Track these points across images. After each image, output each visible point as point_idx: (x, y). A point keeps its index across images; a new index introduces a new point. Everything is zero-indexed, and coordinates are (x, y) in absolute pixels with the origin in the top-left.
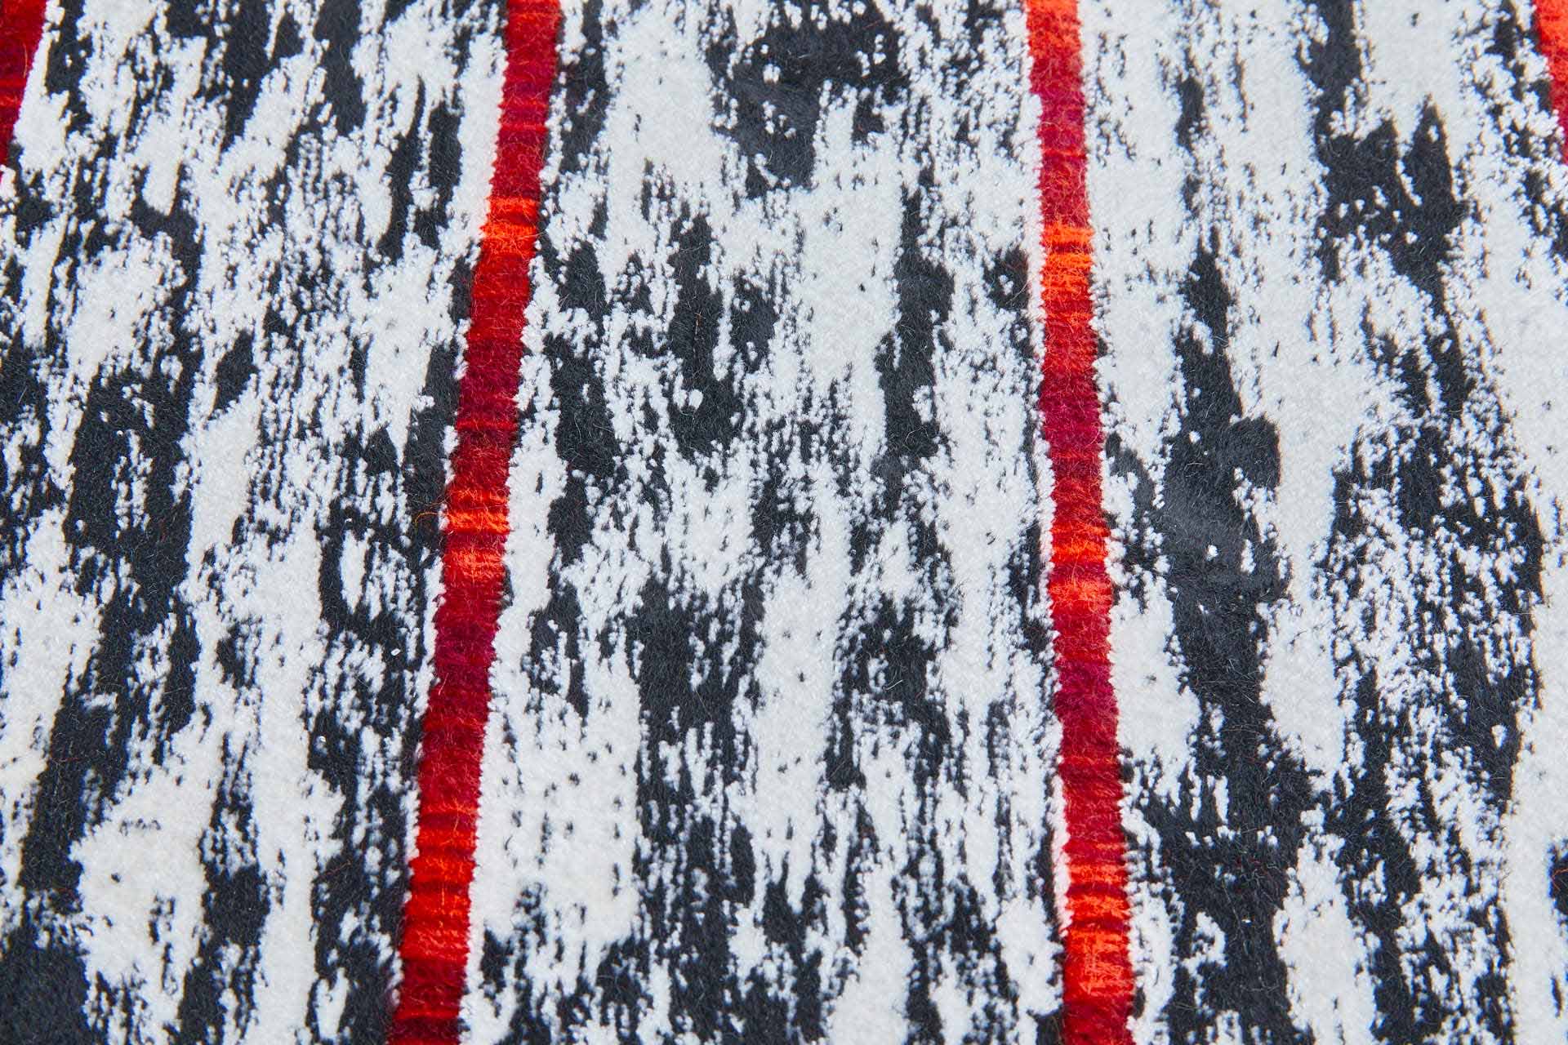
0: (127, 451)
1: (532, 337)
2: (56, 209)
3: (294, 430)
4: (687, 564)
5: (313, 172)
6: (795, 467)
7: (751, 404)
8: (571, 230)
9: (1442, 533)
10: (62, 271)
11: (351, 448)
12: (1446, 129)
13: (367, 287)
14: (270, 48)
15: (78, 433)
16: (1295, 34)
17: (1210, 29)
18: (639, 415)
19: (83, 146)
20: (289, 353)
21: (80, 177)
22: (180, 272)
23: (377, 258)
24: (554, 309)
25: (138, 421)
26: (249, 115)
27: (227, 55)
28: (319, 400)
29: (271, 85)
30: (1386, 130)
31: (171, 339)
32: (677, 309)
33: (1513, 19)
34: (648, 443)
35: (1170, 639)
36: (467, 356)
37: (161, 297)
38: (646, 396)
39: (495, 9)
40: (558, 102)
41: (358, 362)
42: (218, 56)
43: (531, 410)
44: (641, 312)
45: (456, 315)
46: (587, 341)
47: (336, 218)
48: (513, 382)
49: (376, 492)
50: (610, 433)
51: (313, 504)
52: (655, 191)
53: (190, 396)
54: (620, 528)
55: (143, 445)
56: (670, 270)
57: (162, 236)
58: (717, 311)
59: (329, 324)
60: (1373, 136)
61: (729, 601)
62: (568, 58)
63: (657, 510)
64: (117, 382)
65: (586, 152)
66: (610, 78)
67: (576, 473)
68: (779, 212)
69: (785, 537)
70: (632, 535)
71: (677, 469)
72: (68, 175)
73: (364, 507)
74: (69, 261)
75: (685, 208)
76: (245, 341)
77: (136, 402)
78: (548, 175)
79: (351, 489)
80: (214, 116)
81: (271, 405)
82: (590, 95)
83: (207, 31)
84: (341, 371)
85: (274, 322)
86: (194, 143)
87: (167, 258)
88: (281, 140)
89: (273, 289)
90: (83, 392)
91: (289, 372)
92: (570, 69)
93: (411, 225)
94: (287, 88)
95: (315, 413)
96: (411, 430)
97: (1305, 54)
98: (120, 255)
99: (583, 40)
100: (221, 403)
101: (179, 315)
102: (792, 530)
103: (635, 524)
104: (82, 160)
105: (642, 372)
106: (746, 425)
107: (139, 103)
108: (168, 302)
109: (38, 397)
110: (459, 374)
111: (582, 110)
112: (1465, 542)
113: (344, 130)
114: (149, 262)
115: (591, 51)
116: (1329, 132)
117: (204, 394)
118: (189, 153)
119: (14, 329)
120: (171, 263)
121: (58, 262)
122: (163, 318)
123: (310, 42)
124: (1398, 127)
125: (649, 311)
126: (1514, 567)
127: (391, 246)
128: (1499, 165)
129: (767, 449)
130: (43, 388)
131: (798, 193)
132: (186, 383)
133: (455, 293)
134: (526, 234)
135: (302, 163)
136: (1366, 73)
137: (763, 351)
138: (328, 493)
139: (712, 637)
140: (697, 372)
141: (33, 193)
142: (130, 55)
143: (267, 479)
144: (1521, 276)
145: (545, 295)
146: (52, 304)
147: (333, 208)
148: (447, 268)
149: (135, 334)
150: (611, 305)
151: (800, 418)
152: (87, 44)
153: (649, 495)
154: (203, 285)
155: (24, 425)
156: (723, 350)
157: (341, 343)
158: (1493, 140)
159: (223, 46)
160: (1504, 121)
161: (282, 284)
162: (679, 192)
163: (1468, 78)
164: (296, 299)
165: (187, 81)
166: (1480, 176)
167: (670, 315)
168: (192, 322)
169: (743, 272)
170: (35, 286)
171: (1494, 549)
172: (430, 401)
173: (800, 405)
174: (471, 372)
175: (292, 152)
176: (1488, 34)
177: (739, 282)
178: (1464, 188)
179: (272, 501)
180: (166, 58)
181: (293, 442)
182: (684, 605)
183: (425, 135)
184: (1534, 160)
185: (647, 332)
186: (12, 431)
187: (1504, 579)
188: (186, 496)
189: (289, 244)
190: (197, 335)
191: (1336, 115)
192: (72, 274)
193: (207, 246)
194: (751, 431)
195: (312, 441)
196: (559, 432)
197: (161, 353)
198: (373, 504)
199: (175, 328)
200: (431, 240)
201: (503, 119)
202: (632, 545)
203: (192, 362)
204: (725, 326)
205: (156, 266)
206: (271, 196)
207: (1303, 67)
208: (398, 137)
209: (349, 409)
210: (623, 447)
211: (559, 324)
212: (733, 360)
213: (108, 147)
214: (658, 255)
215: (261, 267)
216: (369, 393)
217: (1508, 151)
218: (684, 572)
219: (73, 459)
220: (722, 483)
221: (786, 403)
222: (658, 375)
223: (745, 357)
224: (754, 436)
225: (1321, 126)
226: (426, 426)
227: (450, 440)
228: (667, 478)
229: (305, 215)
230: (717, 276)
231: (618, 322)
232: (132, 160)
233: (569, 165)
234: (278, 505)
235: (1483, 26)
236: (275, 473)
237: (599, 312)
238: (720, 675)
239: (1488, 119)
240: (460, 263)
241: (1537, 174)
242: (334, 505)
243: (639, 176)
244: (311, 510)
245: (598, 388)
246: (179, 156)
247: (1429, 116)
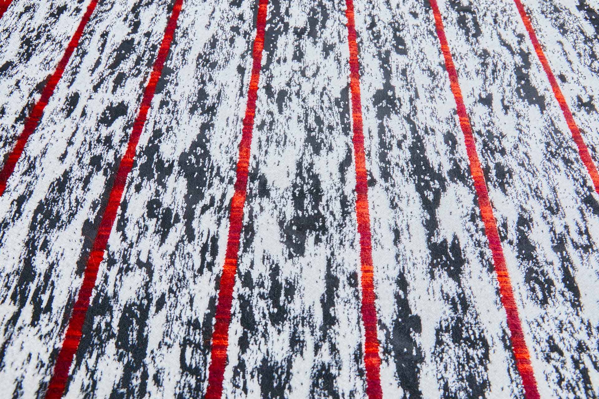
0: (133, 324)
1: (235, 295)
2: (117, 261)
3: (175, 318)
4: (273, 354)
5: (182, 252)
6: (300, 328)
7: (289, 312)
8: (245, 267)
9: (463, 344)
10: (118, 277)
11: (189, 323)
12: (460, 240)
13: (194, 282)
14: (172, 221)
15: (120, 319)
16: (422, 217)
17: (401, 216)
18: (261, 315)
19: (125, 245)
20: (174, 298)
21: (124, 253)
23: (197, 274)
24: (241, 287)
26: (166, 238)
27: (162, 223)
28: (181, 311)
29: (172, 230)
30: (445, 241)
31: (145, 295)
32: (271, 287)
33: (475, 213)
34: (263, 322)
35: (395, 373)
36: (219, 299)
37: (143, 284)
38: (263, 310)
39: (227, 212)
40: (242, 235)
41: (191, 301)
42: (159, 223)
43: (234, 313)
44: (262, 288)
45: (216, 289)
46: (249, 295)
47: (187, 264)
48: (230, 306)
49: (195, 335)
50: (254, 319)
51: (179, 338)
52: (266, 257)
53: (149, 309)
54: (256, 344)
55: (137, 322)
56: (269, 277)
57: (144, 268)
58: (281, 288)
59: (184, 291)
60: (442, 242)
61: (284, 363)
62: (245, 224)
63: (266, 340)
64: (131, 306)
65: (249, 248)
66: (255, 229)
67: (245, 330)
68: (296, 263)
69: (298, 347)
70: (259, 346)
71: (271, 329)
72: (121, 252)
73: (192, 339)
74: (120, 274)
75: (273, 261)
76: (163, 295)
77: (135, 311)
78: (239, 253)
79: (189, 334)
80: (158, 238)
81: (169, 312)
82: (250, 233)
83: (157, 217)
84: (187, 303)
85: (171, 290)
86: (152, 245)
87: (145, 274)
88: (174, 244)
89: (171, 282)
90: (122, 308)
91: (174, 303)
92: (245, 227)
93: (206, 266)
94: (176, 231)
95: (180, 314)
96: (204, 318)
97: (424, 222)
98: (133, 273)
99: (249, 219)
100: (157, 311)
101: (147, 288)
102: (300, 345)
103: (260, 343)
104: (125, 249)
105: (262, 303)
106: (288, 317)
107: (139, 234)
108: (145, 285)
109: (110, 309)
110: (217, 304)
111: (248, 237)
112: (469, 347)
113: (190, 242)
114: (140, 275)
115: (251, 222)
116: (431, 242)
117: (153, 309)
118: (151, 247)
119: (105, 292)
120: (146, 275)
121: (117, 275)
122: (143, 289)
123: (182, 220)
124: (448, 240)
125: (264, 288)
126: (482, 353)
127: (201, 271)
128: (473, 249)
129: (293, 323)
130: (112, 307)
131: (301, 258)
132: (148, 306)
133: (216, 283)
134: (234, 268)
135: (179, 250)
136: (439, 227)
137: (292, 298)
138: (183, 335)
139: (279, 373)
140: (276, 304)
141: (112, 257)
142: (138, 222)
143: (168, 331)
144: (480, 278)
145: (238, 283)
146: (115, 285)
147: (186, 261)
148: (214, 277)
150: (255, 287)
151: (301, 316)
152: (127, 219)
153: (263, 336)
154: (153, 281)
155: (107, 317)
156: (282, 298)
157: (187, 296)
158: (471, 243)
159: (161, 220)
160: (474, 238)
161: (173, 281)
162: (272, 258)
163: (464, 228)
164: (176, 284)
165: (151, 229)
166: (468, 252)
167: (269, 289)
168: (150, 290)
169: (287, 278)
170: (111, 281)
171: (477, 349)
172: (209, 311)
173: (301, 312)
174: (219, 304)
175: (177, 247)
176: (469, 216)
177: (286, 280)
178: (465, 255)
179: (169, 337)
180: (147, 223)
181: (174, 322)
182: (272, 364)
183: (210, 243)
184: (482, 248)
185: (264, 293)
186: (103, 318)
187: (480, 357)
188: (147, 336)
189: (175, 271)
190: (151, 293)
191: (432, 237)
192: (121, 278)
193: (155, 271)
194: (289, 319)
195: (179, 321)
196: (241, 319)
197: (142, 299)
198: (194, 338)
199: (146, 292)
200: (210, 270)
201: (229, 239)
202: (259, 349)
203: (150, 301)
204: (283, 292)
205: (142, 276)
206: (171, 258)
207: (424, 225)
208: (203, 244)
209: (189, 313)
210: (257, 323)
211: (242, 291)
212: (285, 301)
213: (131, 246)
214: (267, 274)
215: (168, 276)
216: (194, 309)
217: (475, 246)
218: (272, 356)
219: (119, 326)
220: (282, 332)
221: (298, 312)
222: (266, 304)
223: (288, 300)
224: (290, 320)
225: (429, 240)
226: (208, 317)
227: (214, 321)
228: (268, 331)
229: (180, 263)
230: (281, 279)
231: (256, 291)
232: (137, 249)
233: (245, 251)
234: (170, 338)
235: (468, 215)
236: (170, 330)
237: (252, 288)
238: (281, 383)
239: (470, 238)
240: (218, 275)
241: (483, 252)
242: (184, 338)
243: (262, 253)
244: (178, 340)
245: (251, 308)
246: (149, 248)
247: (455, 237)
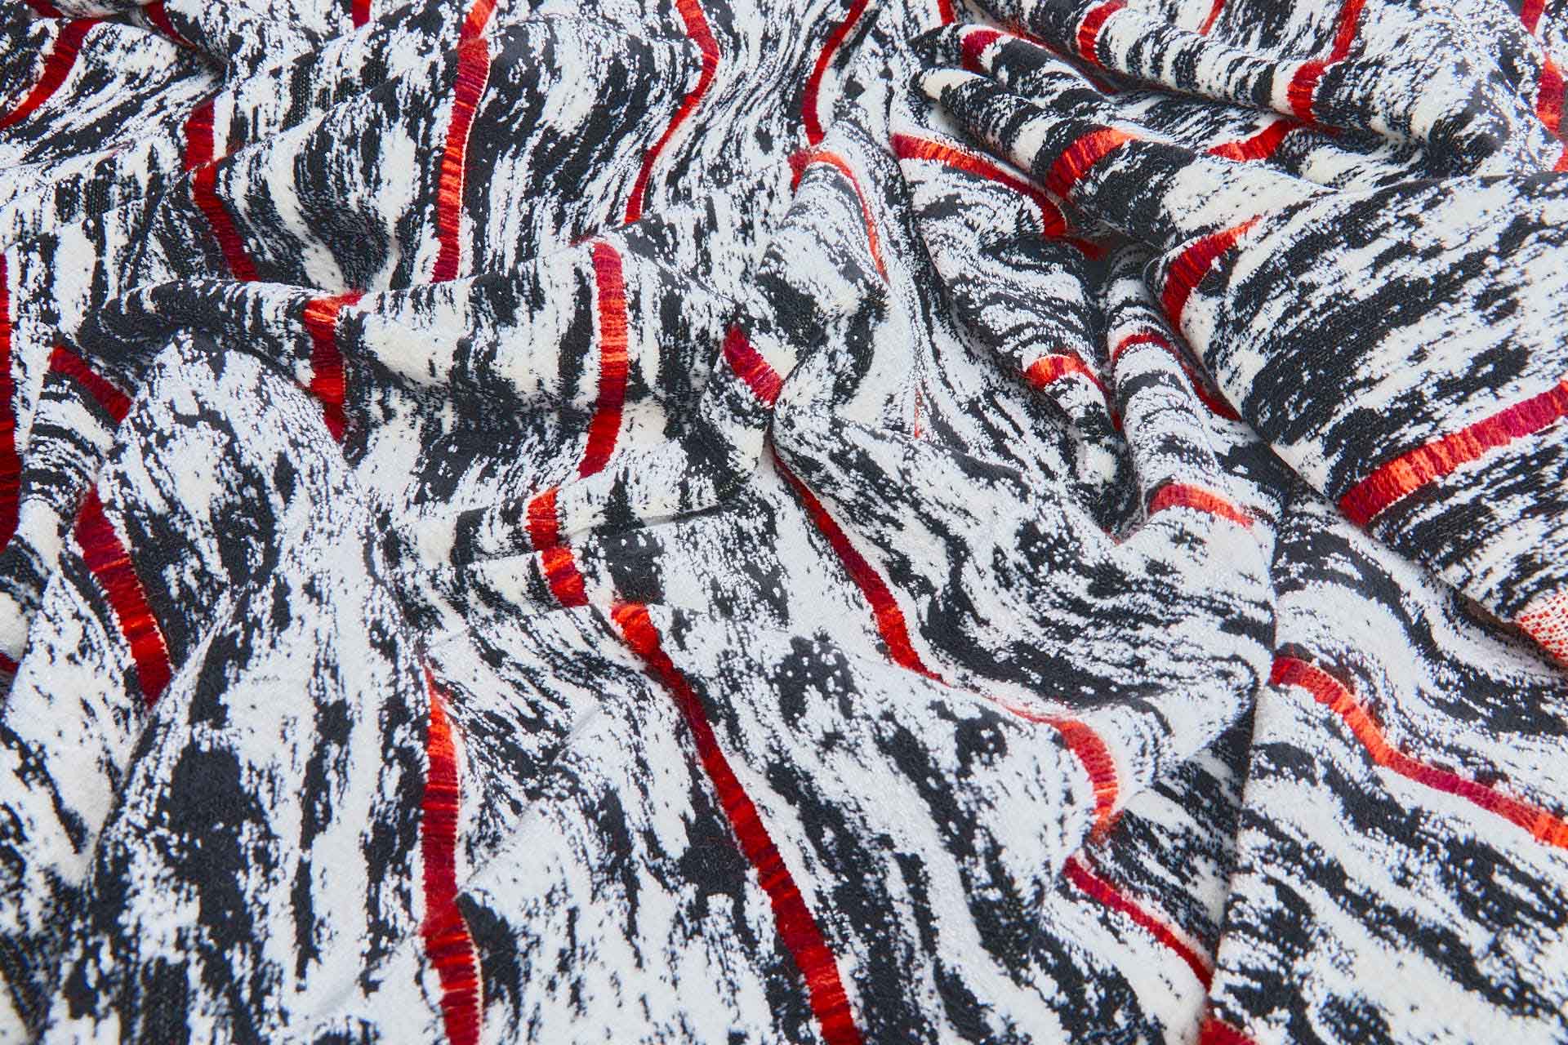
22: (223, 435)
25: (250, 530)
149: (218, 481)
